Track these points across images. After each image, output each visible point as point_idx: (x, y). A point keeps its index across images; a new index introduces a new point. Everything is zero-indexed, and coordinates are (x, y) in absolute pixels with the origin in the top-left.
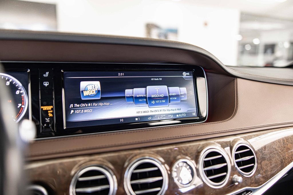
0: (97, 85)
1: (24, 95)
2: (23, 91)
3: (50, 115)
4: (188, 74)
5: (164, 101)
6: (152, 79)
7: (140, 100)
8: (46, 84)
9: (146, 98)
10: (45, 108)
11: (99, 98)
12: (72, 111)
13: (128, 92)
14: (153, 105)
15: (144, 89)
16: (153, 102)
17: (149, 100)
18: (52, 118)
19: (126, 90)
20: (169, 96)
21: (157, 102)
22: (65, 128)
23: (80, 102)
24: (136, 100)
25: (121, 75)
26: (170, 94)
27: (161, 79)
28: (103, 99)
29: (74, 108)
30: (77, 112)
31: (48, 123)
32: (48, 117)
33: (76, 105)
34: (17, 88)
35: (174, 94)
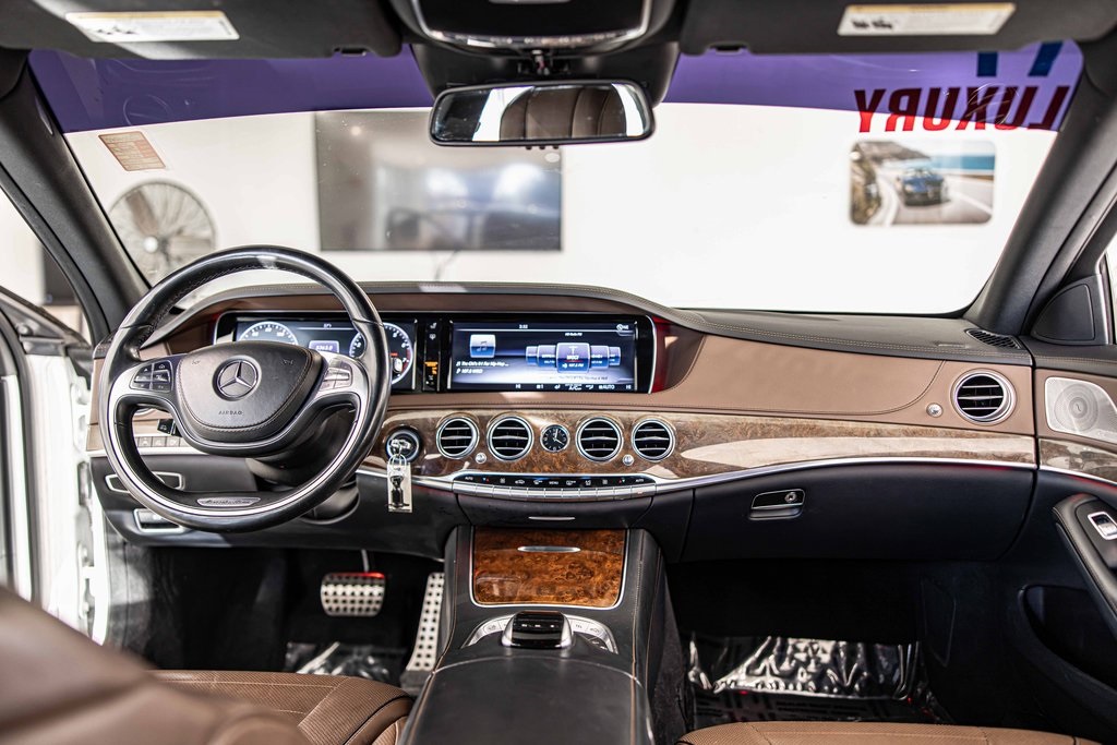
0: (490, 340)
1: (410, 348)
2: (409, 344)
3: (434, 372)
4: (627, 327)
5: (581, 365)
6: (567, 334)
7: (546, 362)
8: (433, 337)
9: (554, 359)
10: (429, 364)
11: (492, 356)
12: (459, 370)
13: (531, 350)
14: (564, 369)
15: (553, 347)
16: (565, 366)
17: (560, 362)
18: (435, 376)
19: (528, 348)
20: (592, 359)
21: (571, 365)
22: (449, 387)
23: (469, 359)
24: (541, 361)
25: (524, 328)
26: (593, 356)
27: (580, 334)
28: (497, 358)
29: (462, 367)
30: (464, 371)
31: (430, 381)
32: (431, 374)
33: (464, 363)
34: (403, 341)
35: (599, 356)
